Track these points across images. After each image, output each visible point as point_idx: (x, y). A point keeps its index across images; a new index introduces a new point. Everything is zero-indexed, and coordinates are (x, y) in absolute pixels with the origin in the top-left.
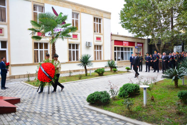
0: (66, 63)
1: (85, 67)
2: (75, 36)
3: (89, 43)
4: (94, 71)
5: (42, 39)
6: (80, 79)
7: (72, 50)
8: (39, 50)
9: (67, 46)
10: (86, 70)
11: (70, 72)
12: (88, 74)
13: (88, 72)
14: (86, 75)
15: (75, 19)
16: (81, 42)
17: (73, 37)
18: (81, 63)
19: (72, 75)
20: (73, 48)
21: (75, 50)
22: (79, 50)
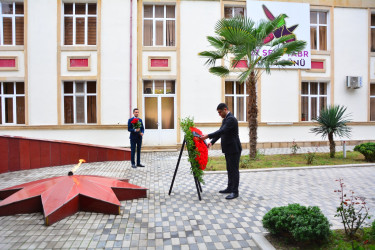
0: (295, 124)
1: (331, 137)
2: (318, 65)
3: (355, 79)
4: (354, 147)
5: (231, 74)
6: (310, 163)
7: (310, 96)
8: (235, 95)
9: (297, 88)
10: (332, 144)
11: (295, 145)
12: (336, 155)
13: (338, 149)
14: (332, 155)
15: (318, 25)
16: (332, 77)
17: (313, 67)
18: (319, 127)
19: (298, 152)
20: (314, 91)
21: (318, 96)
22: (328, 96)
